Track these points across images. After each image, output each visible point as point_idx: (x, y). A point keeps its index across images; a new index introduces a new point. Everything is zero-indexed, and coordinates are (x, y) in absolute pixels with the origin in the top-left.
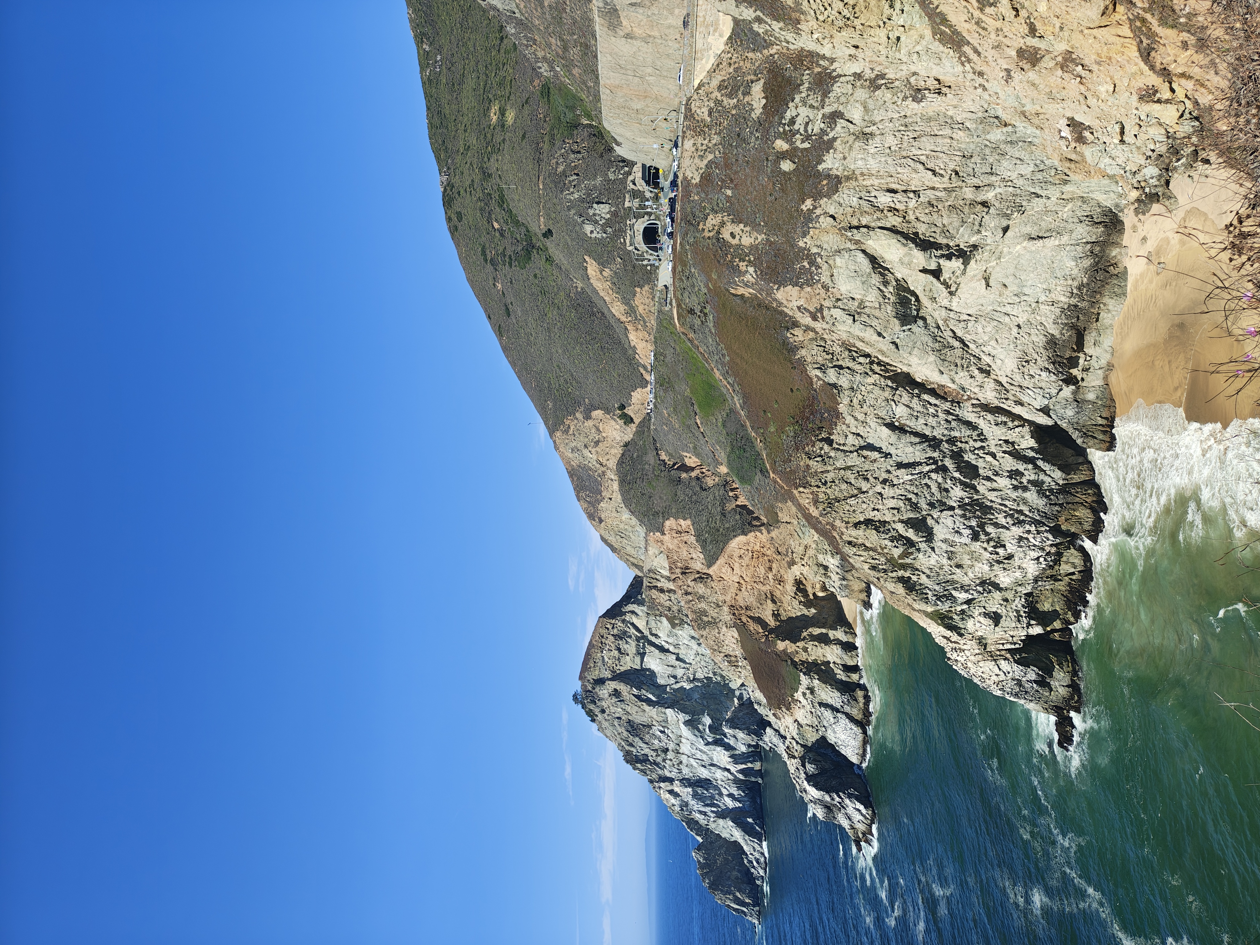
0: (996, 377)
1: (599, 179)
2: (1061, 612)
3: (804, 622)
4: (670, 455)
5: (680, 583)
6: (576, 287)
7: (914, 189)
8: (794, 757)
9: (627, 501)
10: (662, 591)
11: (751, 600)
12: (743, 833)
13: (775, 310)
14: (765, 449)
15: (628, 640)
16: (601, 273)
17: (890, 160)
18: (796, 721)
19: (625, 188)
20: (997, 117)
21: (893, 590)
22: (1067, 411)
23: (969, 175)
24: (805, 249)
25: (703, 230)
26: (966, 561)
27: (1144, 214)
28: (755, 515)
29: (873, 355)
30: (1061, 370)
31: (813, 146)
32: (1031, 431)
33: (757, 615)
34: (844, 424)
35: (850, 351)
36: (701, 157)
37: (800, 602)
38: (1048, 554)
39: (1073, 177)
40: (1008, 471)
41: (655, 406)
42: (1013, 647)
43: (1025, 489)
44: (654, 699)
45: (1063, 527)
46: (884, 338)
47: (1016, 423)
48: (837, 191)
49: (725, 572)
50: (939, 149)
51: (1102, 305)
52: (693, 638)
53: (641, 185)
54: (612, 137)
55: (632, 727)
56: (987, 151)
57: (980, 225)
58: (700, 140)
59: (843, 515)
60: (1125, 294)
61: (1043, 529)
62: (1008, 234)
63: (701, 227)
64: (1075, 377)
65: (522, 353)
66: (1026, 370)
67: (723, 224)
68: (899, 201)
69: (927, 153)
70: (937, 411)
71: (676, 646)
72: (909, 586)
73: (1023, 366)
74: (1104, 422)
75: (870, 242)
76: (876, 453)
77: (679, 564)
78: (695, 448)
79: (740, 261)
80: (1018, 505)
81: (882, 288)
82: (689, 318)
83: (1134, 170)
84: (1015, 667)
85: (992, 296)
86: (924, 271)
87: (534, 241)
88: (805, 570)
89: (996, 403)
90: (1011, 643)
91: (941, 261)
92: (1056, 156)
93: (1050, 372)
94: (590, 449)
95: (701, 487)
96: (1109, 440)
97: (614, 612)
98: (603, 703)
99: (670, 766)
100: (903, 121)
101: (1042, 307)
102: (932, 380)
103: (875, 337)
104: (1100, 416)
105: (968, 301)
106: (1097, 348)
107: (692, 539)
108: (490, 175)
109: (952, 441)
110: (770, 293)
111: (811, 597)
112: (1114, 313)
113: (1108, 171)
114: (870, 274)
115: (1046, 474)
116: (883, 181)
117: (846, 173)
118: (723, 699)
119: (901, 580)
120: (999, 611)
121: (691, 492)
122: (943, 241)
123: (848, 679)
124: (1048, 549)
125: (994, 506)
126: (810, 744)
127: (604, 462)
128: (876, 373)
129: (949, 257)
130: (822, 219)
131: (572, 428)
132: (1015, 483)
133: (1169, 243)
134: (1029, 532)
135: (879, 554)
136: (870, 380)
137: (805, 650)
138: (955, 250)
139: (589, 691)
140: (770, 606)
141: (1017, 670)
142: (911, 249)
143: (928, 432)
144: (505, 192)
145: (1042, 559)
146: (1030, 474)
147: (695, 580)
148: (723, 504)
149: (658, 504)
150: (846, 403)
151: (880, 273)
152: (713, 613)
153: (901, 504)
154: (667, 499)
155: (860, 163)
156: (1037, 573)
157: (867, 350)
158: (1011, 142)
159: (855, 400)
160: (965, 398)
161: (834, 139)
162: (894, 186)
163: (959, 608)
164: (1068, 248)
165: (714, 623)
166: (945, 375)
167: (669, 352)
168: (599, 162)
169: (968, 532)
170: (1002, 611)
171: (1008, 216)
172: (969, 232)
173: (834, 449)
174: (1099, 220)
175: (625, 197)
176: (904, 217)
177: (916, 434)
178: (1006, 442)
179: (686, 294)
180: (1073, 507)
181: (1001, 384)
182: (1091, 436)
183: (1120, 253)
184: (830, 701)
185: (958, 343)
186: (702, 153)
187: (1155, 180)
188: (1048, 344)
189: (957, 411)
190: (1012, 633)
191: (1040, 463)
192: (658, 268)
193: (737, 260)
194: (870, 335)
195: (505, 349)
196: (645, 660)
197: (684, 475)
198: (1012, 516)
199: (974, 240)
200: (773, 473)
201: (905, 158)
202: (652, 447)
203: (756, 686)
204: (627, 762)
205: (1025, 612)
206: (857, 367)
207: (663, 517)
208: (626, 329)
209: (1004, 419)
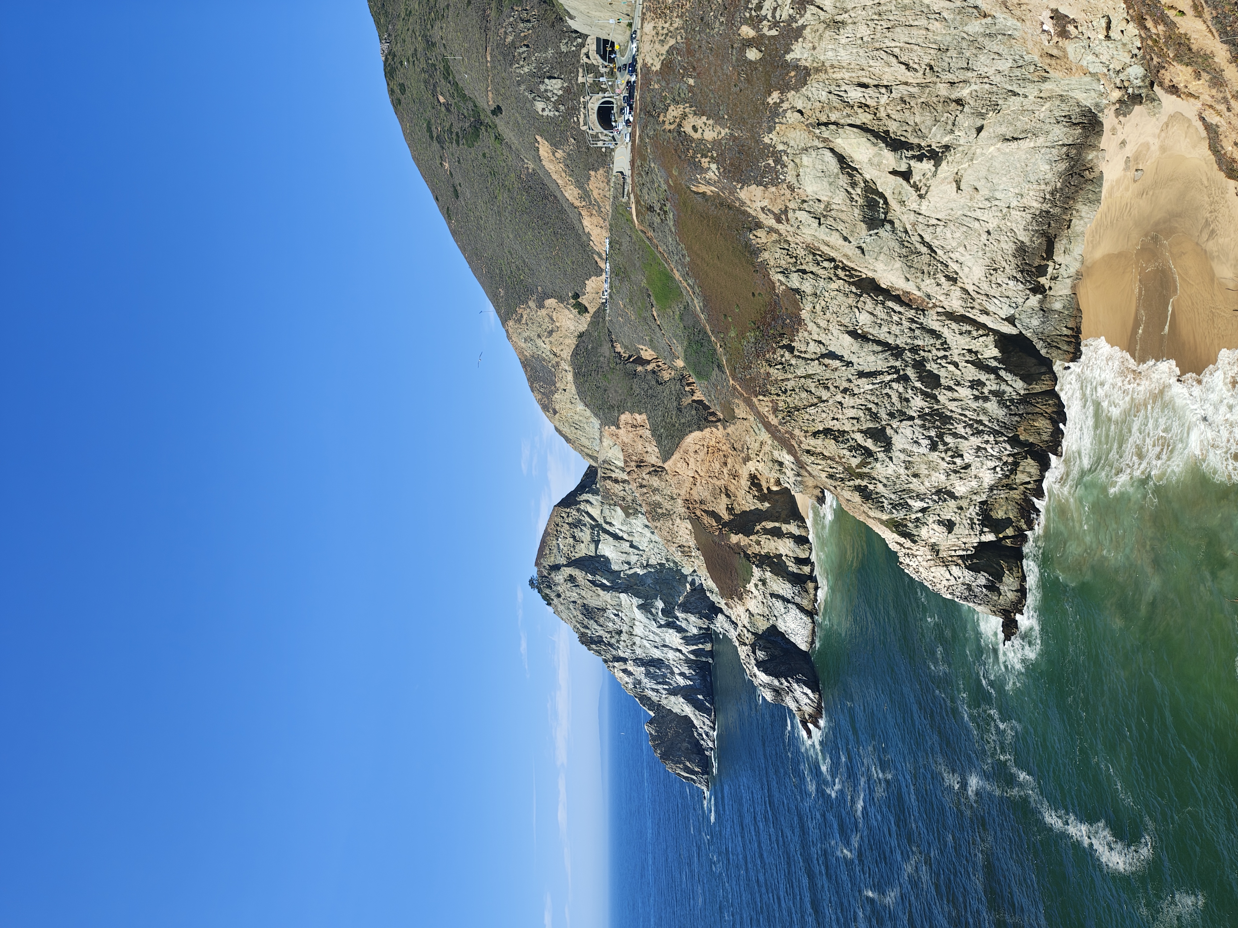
0: (962, 285)
1: (551, 51)
2: (1014, 519)
3: (758, 516)
4: (626, 347)
5: (635, 476)
6: (528, 168)
7: (886, 84)
8: (745, 644)
9: (582, 394)
10: (616, 481)
11: (706, 494)
12: (693, 709)
13: (738, 210)
14: (725, 355)
15: (583, 528)
16: (554, 154)
17: (862, 52)
18: (747, 610)
19: (578, 61)
20: (976, 7)
21: (849, 498)
22: (1032, 320)
23: (944, 70)
24: (770, 145)
25: (664, 122)
26: (923, 470)
27: (1125, 116)
28: (711, 410)
29: (838, 259)
30: (1029, 279)
31: (781, 34)
32: (995, 341)
33: (711, 509)
34: (806, 330)
35: (814, 255)
36: (662, 42)
37: (754, 496)
38: (1005, 463)
39: (1052, 74)
40: (970, 381)
41: (610, 295)
42: (965, 553)
43: (986, 399)
44: (608, 584)
45: (1022, 438)
46: (850, 242)
47: (980, 332)
48: (805, 84)
49: (681, 467)
50: (913, 41)
51: (1074, 212)
52: (647, 526)
53: (596, 60)
54: (565, 10)
55: (587, 610)
56: (964, 44)
57: (954, 125)
58: (661, 23)
59: (802, 424)
60: (1099, 201)
61: (1001, 439)
62: (982, 134)
63: (661, 119)
64: (1043, 286)
65: (471, 238)
66: (993, 278)
67: (684, 116)
68: (870, 97)
69: (901, 45)
70: (901, 319)
71: (630, 534)
72: (866, 494)
73: (991, 275)
74: (1069, 332)
75: (839, 141)
76: (838, 361)
77: (634, 458)
78: (651, 341)
79: (702, 157)
80: (978, 415)
81: (850, 189)
82: (648, 216)
83: (1118, 69)
84: (966, 572)
85: (963, 200)
86: (894, 173)
87: (482, 117)
88: (761, 466)
89: (962, 311)
90: (963, 550)
91: (912, 163)
92: (1037, 50)
93: (1018, 281)
94: (543, 338)
95: (657, 381)
96: (1073, 350)
97: (569, 501)
98: (559, 588)
99: (623, 647)
100: (877, 9)
101: (1013, 212)
102: (897, 286)
103: (841, 241)
104: (1066, 327)
105: (938, 205)
106: (1067, 256)
107: (648, 433)
108: (434, 44)
109: (914, 350)
110: (733, 192)
111: (766, 491)
112: (1086, 220)
113: (1091, 70)
114: (838, 174)
115: (1008, 384)
116: (854, 75)
117: (815, 65)
118: (675, 584)
119: (859, 489)
120: (953, 519)
121: (647, 386)
122: (914, 140)
123: (799, 572)
124: (1005, 459)
125: (954, 415)
126: (760, 633)
127: (558, 353)
128: (841, 279)
129: (920, 158)
130: (789, 114)
131: (525, 317)
132: (976, 393)
133: (1149, 149)
134: (987, 442)
135: (837, 463)
136: (834, 286)
137: (758, 543)
138: (927, 151)
139: (545, 576)
140: (724, 500)
141: (968, 576)
142: (881, 149)
143: (891, 340)
144: (451, 64)
145: (998, 469)
146: (991, 384)
147: (649, 473)
148: (679, 399)
149: (613, 397)
150: (808, 309)
151: (848, 173)
152: (667, 505)
153: (861, 414)
154: (623, 392)
155: (830, 54)
156: (993, 482)
157: (832, 254)
158: (990, 35)
159: (818, 307)
160: (930, 305)
161: (804, 27)
162: (865, 80)
163: (913, 516)
164: (1043, 151)
165: (668, 515)
166: (910, 282)
167: (625, 241)
168: (550, 33)
169: (927, 442)
170: (956, 518)
171: (982, 116)
172: (942, 131)
173: (795, 356)
174: (1077, 121)
175: (578, 71)
176: (875, 114)
177: (879, 342)
178: (970, 351)
179: (645, 191)
180: (1033, 417)
181: (966, 292)
182: (1056, 347)
183: (1097, 156)
184: (781, 592)
185: (926, 249)
186: (662, 38)
187: (1139, 80)
188: (1017, 251)
189: (922, 319)
190: (964, 540)
191: (1002, 373)
192: (613, 150)
193: (699, 156)
194: (835, 239)
195: (454, 233)
196: (599, 547)
197: (640, 368)
198: (971, 426)
199: (946, 140)
200: (733, 379)
201: (877, 50)
202: (607, 338)
203: (708, 575)
204: (583, 643)
205: (978, 520)
206: (821, 272)
207: (619, 411)
208: (580, 214)
209: (969, 328)
